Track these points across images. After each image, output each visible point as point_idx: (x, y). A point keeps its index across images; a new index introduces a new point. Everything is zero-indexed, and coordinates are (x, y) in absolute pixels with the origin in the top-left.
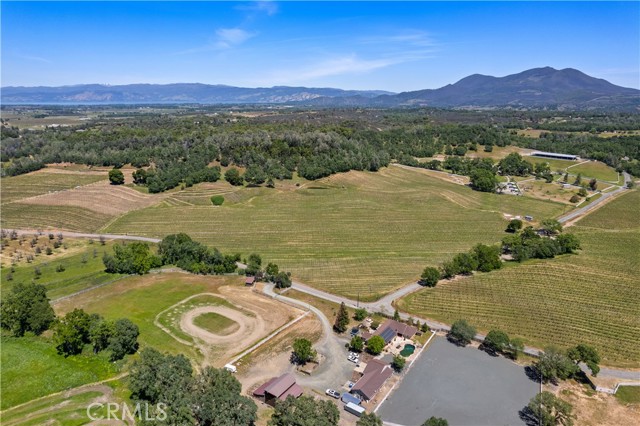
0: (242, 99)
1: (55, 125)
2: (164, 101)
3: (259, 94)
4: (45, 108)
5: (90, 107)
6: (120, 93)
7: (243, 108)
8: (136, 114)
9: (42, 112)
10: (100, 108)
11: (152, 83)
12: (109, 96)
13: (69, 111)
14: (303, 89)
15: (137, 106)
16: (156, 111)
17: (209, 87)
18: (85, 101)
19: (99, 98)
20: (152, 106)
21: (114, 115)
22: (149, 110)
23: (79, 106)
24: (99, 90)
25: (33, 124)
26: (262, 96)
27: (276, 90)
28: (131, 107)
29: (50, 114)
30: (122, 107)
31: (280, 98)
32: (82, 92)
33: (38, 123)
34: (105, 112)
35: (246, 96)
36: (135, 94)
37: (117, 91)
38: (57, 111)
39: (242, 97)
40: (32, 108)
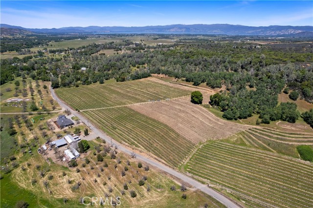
0: (250, 33)
1: (161, 44)
2: (209, 33)
3: (260, 30)
4: (158, 35)
5: (176, 35)
6: (189, 29)
7: (252, 38)
8: (196, 39)
9: (157, 37)
10: (180, 35)
11: (204, 24)
12: (184, 30)
13: (167, 37)
14: (290, 27)
15: (196, 35)
16: (206, 38)
17: (232, 26)
18: (174, 32)
19: (180, 31)
20: (203, 35)
21: (186, 39)
22: (202, 37)
23: (172, 34)
24: (180, 27)
25: (152, 42)
26: (262, 31)
27: (271, 28)
28: (194, 35)
29: (160, 38)
30: (189, 35)
31: (273, 32)
32: (173, 28)
33: (154, 42)
34: (182, 38)
35: (252, 31)
36: (195, 29)
37: (188, 28)
38: (163, 36)
39: (250, 32)
40: (154, 35)
